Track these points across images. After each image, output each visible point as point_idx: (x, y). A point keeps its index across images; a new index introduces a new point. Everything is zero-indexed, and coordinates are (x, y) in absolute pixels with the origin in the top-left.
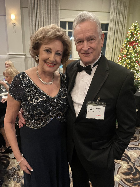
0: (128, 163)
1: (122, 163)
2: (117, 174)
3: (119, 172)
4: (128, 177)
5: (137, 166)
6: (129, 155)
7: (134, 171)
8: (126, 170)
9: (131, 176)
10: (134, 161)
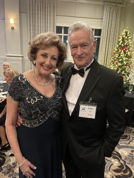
0: (119, 161)
1: (114, 161)
2: (108, 171)
3: (111, 170)
4: (119, 174)
5: (127, 163)
6: (120, 153)
7: (125, 168)
8: (117, 168)
9: (122, 173)
10: (125, 159)
